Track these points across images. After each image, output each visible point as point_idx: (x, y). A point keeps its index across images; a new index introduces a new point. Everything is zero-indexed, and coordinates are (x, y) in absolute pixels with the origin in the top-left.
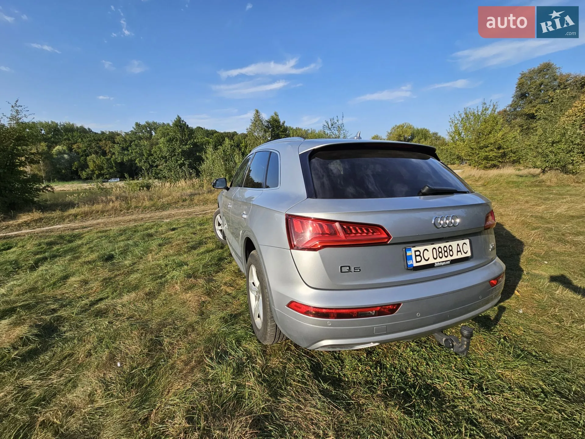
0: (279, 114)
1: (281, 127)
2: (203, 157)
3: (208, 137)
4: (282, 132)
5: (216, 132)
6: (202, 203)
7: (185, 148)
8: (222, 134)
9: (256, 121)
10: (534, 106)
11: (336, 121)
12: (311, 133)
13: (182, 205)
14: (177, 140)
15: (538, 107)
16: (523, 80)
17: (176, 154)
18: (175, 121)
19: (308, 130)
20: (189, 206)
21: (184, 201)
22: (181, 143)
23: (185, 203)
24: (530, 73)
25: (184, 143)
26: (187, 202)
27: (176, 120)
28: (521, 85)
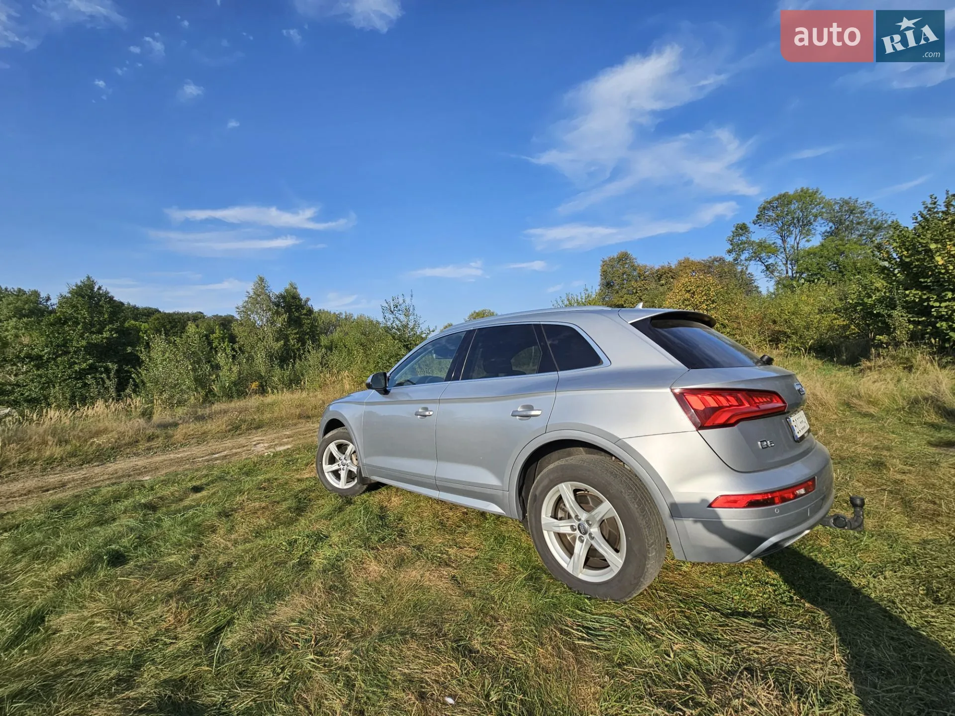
0: (298, 286)
1: (302, 307)
2: (143, 357)
3: (136, 320)
4: (305, 314)
5: (157, 311)
6: (195, 440)
7: (95, 338)
8: (169, 315)
9: (259, 296)
10: (622, 297)
11: (401, 301)
12: (346, 319)
13: (149, 449)
14: (77, 323)
15: (625, 298)
16: (605, 267)
17: (72, 350)
18: (77, 286)
19: (341, 314)
20: (165, 448)
21: (150, 439)
22: (85, 329)
23: (153, 444)
24: (610, 261)
25: (94, 329)
26: (159, 442)
27: (79, 284)
28: (604, 274)
